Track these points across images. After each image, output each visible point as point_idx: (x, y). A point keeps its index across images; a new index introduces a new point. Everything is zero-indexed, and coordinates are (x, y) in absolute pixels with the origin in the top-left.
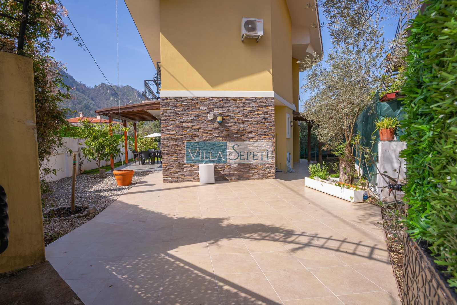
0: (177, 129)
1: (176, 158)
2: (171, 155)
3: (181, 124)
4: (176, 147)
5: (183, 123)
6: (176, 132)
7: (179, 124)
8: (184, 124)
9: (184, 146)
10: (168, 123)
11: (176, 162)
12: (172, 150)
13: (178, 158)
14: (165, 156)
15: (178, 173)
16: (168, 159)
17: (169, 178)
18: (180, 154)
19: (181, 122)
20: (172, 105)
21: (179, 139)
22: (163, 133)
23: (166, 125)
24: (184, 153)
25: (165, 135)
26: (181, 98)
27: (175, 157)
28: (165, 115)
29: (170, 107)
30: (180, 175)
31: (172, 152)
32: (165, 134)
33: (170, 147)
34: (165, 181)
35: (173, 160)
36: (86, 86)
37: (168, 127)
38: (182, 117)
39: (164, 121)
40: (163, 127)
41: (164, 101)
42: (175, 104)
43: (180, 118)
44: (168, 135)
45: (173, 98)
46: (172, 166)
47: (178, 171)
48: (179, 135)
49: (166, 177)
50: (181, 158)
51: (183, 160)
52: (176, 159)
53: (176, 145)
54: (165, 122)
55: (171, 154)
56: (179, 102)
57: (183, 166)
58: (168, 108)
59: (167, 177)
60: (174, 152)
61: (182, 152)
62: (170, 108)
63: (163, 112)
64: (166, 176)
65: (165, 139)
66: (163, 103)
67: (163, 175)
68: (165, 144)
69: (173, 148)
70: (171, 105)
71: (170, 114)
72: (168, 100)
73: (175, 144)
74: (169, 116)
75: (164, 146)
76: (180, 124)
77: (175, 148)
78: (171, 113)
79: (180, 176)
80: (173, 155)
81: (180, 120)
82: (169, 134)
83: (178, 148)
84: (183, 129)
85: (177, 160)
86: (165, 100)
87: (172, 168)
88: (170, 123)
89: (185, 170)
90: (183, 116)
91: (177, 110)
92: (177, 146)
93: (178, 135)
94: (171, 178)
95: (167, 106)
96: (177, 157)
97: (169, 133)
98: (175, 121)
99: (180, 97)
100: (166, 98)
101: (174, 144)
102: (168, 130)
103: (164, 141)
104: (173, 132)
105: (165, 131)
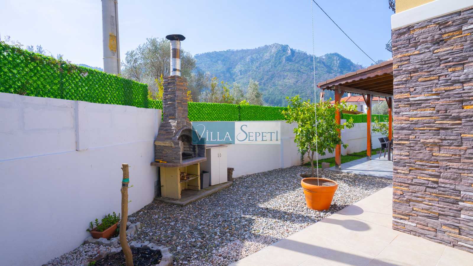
0: (441, 102)
1: (435, 179)
2: (417, 169)
3: (457, 86)
4: (436, 149)
5: (463, 83)
6: (438, 111)
7: (448, 88)
8: (467, 86)
9: (463, 147)
10: (412, 90)
11: (434, 188)
12: (421, 156)
13: (441, 180)
14: (401, 168)
15: (437, 218)
16: (410, 177)
17: (410, 223)
18: (447, 168)
19: (454, 82)
20: (426, 42)
21: (447, 129)
22: (399, 113)
23: (406, 95)
24: (463, 169)
25: (404, 118)
26: (459, 13)
27: (431, 176)
28: (405, 71)
29: (419, 47)
30: (446, 225)
31: (421, 160)
32: (403, 116)
33: (417, 148)
34: (399, 227)
35: (422, 181)
36: (363, 67)
37: (411, 99)
38: (459, 68)
39: (403, 84)
40: (399, 101)
41: (402, 37)
42: (436, 37)
43: (454, 72)
44: (411, 119)
45: (430, 21)
46: (419, 194)
47: (439, 214)
48: (446, 118)
49: (401, 219)
50: (451, 181)
51: (458, 188)
52: (433, 182)
53: (435, 144)
54: (404, 86)
55: (417, 166)
56: (449, 26)
57: (456, 202)
58: (412, 51)
59: (405, 219)
60: (428, 160)
61: (455, 165)
62: (420, 50)
63: (399, 64)
64: (403, 217)
65: (403, 129)
66: (400, 43)
67: (395, 212)
68: (401, 140)
69: (427, 151)
70: (423, 42)
71: (417, 66)
72: (414, 30)
73: (432, 141)
74: (416, 71)
75: (399, 144)
76: (452, 88)
77: (431, 151)
78: (424, 62)
79: (444, 228)
80: (425, 170)
81: (453, 77)
82: (415, 116)
83: (443, 153)
84: (462, 102)
85: (437, 183)
86: (404, 33)
87: (421, 202)
88: (419, 89)
89: (462, 216)
90: (464, 64)
91: (443, 50)
92: (440, 146)
93: (443, 119)
94: (414, 225)
95: (412, 47)
96: (438, 177)
97: (415, 112)
98: (436, 81)
99: (456, 13)
100: (409, 28)
101: (428, 141)
102: (411, 105)
103: (400, 131)
104: (428, 112)
105: (403, 109)
